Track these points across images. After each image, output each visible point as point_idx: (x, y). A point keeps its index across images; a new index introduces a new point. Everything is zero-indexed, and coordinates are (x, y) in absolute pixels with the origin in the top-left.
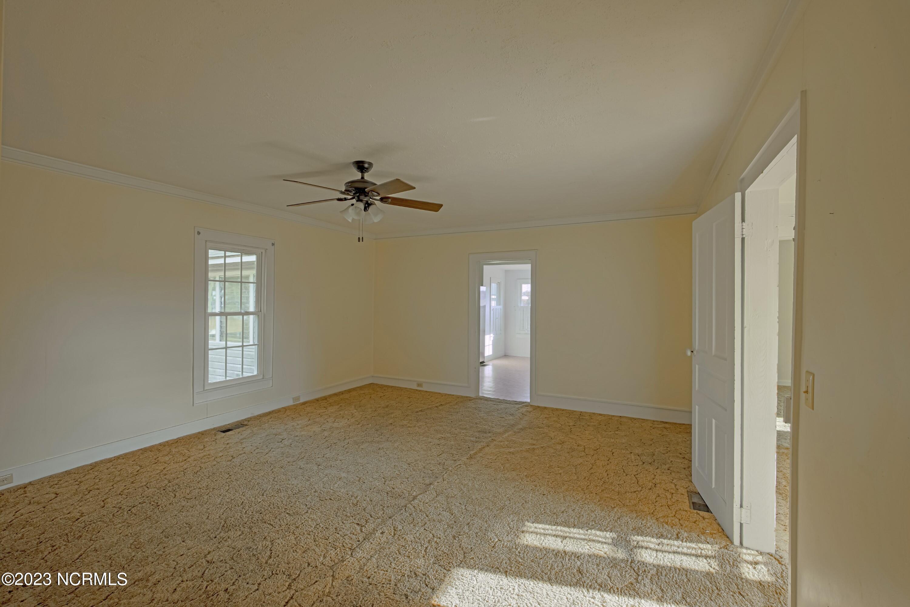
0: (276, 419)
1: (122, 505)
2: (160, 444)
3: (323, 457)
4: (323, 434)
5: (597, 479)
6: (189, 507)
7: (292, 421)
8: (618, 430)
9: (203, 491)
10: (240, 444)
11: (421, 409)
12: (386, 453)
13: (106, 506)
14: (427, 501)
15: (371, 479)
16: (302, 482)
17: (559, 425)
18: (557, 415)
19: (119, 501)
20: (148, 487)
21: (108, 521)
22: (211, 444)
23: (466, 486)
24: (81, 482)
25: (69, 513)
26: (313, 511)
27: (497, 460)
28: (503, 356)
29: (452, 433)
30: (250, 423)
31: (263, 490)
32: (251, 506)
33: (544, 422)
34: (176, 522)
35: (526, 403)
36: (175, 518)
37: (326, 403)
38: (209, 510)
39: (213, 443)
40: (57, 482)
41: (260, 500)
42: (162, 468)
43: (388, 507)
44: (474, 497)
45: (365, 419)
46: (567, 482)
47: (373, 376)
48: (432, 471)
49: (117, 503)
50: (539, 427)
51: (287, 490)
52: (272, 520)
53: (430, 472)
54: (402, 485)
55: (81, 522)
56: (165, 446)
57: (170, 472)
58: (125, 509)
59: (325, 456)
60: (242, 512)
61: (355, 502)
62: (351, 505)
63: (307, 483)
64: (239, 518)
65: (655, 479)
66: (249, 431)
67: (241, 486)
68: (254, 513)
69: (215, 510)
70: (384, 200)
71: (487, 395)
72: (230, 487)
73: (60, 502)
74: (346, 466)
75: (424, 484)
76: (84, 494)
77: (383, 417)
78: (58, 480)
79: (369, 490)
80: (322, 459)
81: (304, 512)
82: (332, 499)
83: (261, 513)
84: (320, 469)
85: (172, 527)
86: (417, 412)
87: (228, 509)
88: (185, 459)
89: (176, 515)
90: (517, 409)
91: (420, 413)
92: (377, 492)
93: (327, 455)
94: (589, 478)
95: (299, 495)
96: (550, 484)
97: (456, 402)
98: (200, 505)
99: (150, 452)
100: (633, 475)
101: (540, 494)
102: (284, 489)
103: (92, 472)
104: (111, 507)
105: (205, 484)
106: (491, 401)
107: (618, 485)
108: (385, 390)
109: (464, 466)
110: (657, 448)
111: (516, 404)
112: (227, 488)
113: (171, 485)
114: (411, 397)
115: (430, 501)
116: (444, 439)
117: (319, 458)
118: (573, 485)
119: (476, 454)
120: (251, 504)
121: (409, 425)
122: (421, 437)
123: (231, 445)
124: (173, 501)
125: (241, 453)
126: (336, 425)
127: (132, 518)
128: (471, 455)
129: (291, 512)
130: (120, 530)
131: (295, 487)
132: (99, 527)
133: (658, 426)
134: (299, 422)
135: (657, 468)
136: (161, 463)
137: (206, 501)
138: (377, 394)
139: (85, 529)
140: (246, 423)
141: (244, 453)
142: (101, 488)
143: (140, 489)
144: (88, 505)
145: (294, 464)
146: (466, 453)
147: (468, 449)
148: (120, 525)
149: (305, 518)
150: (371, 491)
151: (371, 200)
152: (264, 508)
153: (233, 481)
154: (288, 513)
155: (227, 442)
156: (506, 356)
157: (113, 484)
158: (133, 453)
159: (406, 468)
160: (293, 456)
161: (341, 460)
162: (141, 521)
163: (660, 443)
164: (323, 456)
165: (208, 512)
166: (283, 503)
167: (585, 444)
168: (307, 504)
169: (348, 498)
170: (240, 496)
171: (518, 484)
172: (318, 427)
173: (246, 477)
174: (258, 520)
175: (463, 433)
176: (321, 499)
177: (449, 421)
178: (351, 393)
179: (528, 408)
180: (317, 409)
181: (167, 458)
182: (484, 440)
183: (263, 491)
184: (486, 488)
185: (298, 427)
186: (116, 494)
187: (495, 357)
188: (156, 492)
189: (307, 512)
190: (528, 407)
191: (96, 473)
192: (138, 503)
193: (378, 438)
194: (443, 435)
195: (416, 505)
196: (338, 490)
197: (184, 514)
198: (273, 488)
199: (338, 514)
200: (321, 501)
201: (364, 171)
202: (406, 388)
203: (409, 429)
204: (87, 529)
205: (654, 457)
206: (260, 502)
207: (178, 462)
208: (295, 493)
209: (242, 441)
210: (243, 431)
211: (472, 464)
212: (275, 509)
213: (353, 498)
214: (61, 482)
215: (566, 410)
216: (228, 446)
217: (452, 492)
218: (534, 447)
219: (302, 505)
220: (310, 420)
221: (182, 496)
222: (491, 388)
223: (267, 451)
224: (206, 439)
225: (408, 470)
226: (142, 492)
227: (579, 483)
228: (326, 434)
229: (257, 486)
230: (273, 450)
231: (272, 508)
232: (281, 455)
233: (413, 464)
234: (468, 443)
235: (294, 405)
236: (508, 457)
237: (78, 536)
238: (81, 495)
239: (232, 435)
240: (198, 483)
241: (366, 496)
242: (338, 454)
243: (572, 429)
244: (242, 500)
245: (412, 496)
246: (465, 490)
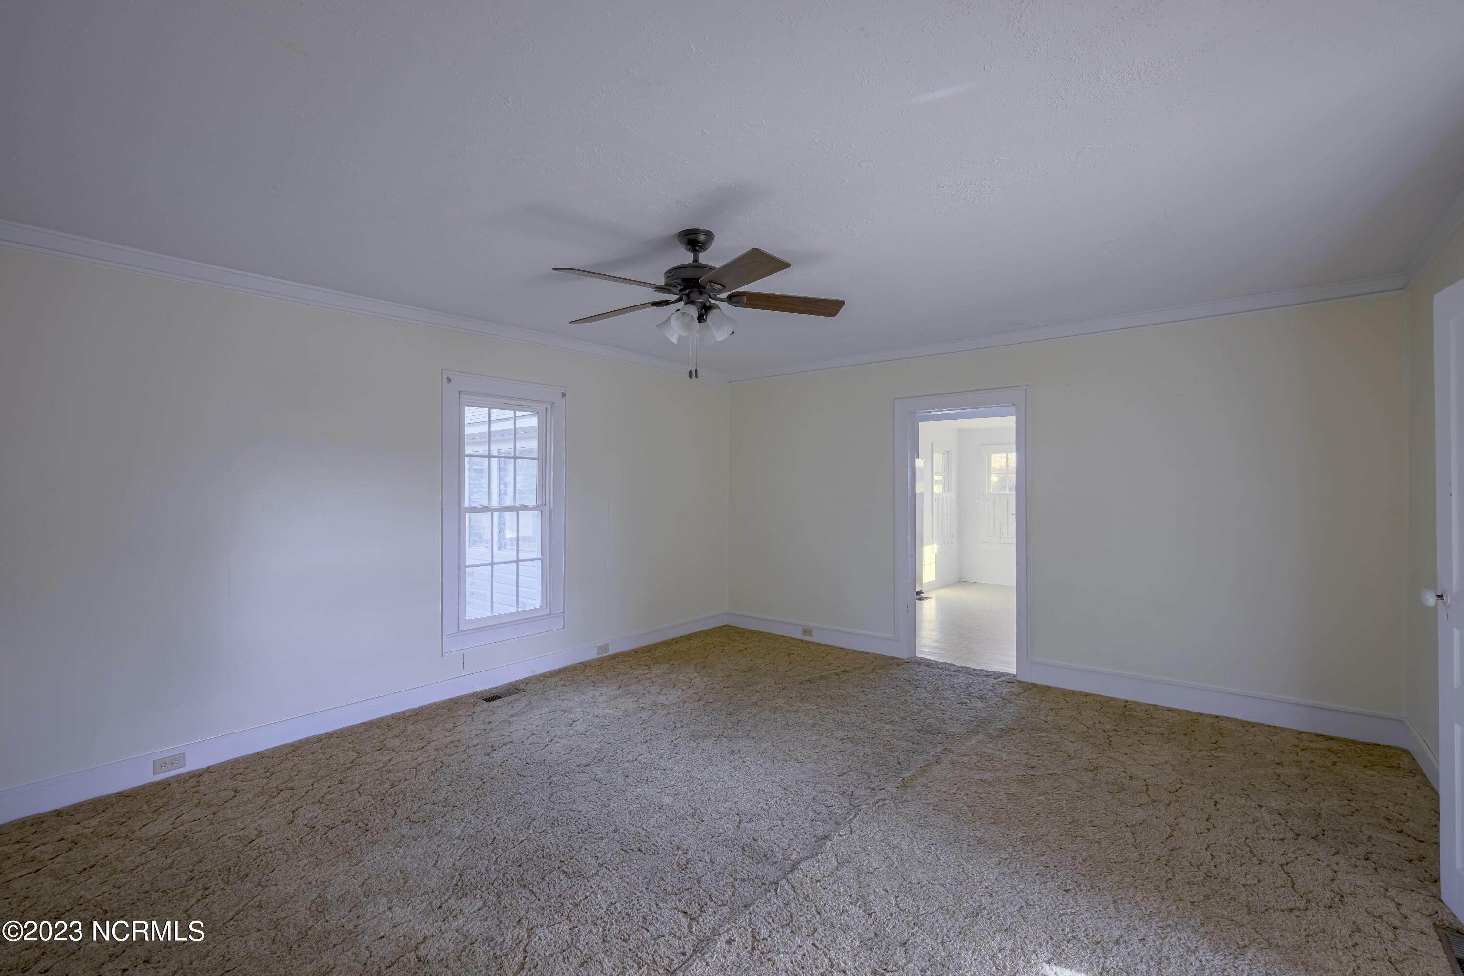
0: (569, 683)
1: (318, 822)
2: (393, 717)
3: (636, 760)
4: (640, 715)
5: (1188, 864)
6: (411, 839)
7: (592, 688)
8: (1216, 749)
9: (437, 809)
10: (508, 725)
11: (808, 678)
12: (744, 762)
13: (296, 821)
14: (819, 876)
15: (714, 816)
16: (596, 808)
17: (1081, 728)
18: (1076, 705)
19: (315, 814)
20: (360, 793)
21: (291, 850)
22: (465, 722)
23: (897, 850)
24: (272, 774)
25: (244, 828)
26: (608, 872)
27: (958, 796)
28: (956, 582)
29: (865, 730)
30: (528, 687)
31: (530, 817)
32: (506, 847)
33: (1049, 718)
34: (386, 867)
35: (1008, 677)
36: (386, 858)
37: (650, 657)
38: (440, 849)
39: (469, 719)
40: (242, 770)
41: (523, 838)
42: (387, 759)
43: (743, 880)
44: (914, 879)
45: (712, 691)
46: (1118, 866)
47: (727, 614)
48: (828, 807)
49: (311, 819)
50: (1039, 729)
51: (568, 822)
52: (536, 883)
53: (826, 811)
54: (771, 833)
55: (254, 848)
56: (399, 719)
57: (396, 768)
58: (319, 832)
59: (639, 759)
60: (491, 860)
61: (683, 862)
62: (675, 867)
63: (604, 811)
64: (483, 870)
65: (1338, 881)
66: (525, 702)
67: (497, 805)
68: (510, 863)
69: (449, 849)
70: (735, 299)
71: (930, 655)
72: (480, 805)
73: (237, 806)
74: (672, 783)
75: (814, 837)
76: (271, 795)
77: (742, 688)
78: (245, 766)
79: (710, 837)
80: (634, 765)
81: (591, 874)
82: (643, 849)
83: (520, 865)
84: (627, 784)
85: (378, 876)
86: (802, 683)
87: (470, 849)
88: (423, 745)
89: (389, 853)
90: (992, 688)
91: (807, 685)
92: (725, 843)
93: (642, 756)
94: (1168, 861)
95: (587, 834)
96: (1080, 866)
97: (872, 666)
98: (428, 836)
99: (377, 730)
100: (1276, 865)
101: (1059, 887)
102: (564, 819)
103: (292, 757)
104: (301, 824)
105: (443, 795)
106: (938, 667)
107: (1244, 885)
108: (747, 638)
109: (892, 804)
110: (1324, 800)
111: (988, 676)
112: (475, 807)
113: (393, 792)
114: (792, 654)
115: (824, 877)
116: (852, 742)
117: (628, 761)
118: (1131, 873)
119: (913, 778)
120: (506, 845)
121: (786, 707)
122: (809, 733)
123: (493, 724)
124: (389, 824)
125: (506, 741)
126: (662, 699)
127: (325, 850)
128: (904, 779)
129: (570, 871)
130: (304, 870)
131: (582, 818)
132: (276, 861)
133: (1313, 745)
134: (604, 690)
135: (1336, 853)
136: (387, 750)
137: (439, 829)
138: (735, 646)
139: (256, 863)
140: (522, 686)
141: (511, 742)
142: (296, 787)
143: (348, 796)
144: (272, 817)
145: (585, 771)
146: (894, 774)
147: (899, 766)
148: (306, 861)
149: (591, 887)
150: (712, 840)
151: (710, 300)
152: (527, 856)
153: (487, 794)
154: (564, 872)
155: (488, 720)
156: (961, 582)
157: (314, 782)
158: (353, 729)
159: (780, 796)
160: (587, 755)
161: (665, 770)
162: (335, 859)
163: (1330, 789)
164: (635, 758)
165: (437, 852)
166: (560, 849)
167: (1146, 776)
168: (599, 855)
169: (672, 850)
170: (492, 827)
171: (1007, 856)
172: (633, 702)
173: (507, 789)
174: (513, 879)
175: (888, 731)
176: (624, 848)
177: (860, 705)
178: (691, 642)
179: (1012, 687)
180: (634, 669)
181: (397, 742)
182: (928, 750)
183: (530, 820)
184: (939, 859)
185: (601, 699)
186: (313, 800)
187: (943, 583)
188: (370, 804)
189: (596, 874)
190: (1012, 685)
191: (296, 761)
192: (340, 821)
193: (732, 730)
194: (849, 734)
195: (796, 884)
196: (654, 831)
197: (401, 851)
198: (547, 814)
199: (651, 885)
200: (622, 852)
201: (698, 248)
202: (784, 636)
203: (787, 715)
204: (258, 863)
205: (1321, 822)
206: (522, 841)
207: (411, 750)
208: (582, 830)
209: (511, 720)
210: (516, 700)
211: (907, 801)
212: (545, 860)
213: (680, 852)
214: (248, 771)
215: (1092, 695)
216: (489, 727)
217: (869, 862)
218: (1034, 773)
219: (589, 856)
220: (620, 687)
221: (406, 815)
222: (936, 642)
223: (546, 740)
224: (460, 713)
225: (783, 802)
226: (349, 801)
227: (1147, 870)
228: (644, 715)
229: (522, 808)
230: (556, 739)
231: (540, 856)
232: (568, 751)
233: (792, 790)
234: (896, 754)
235: (598, 659)
236: (981, 790)
237: (243, 873)
238: (266, 797)
239: (499, 707)
240: (434, 792)
241: (703, 850)
242: (662, 758)
243: (1111, 739)
244: (495, 834)
245: (789, 862)
246: (894, 858)
